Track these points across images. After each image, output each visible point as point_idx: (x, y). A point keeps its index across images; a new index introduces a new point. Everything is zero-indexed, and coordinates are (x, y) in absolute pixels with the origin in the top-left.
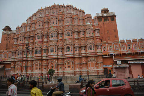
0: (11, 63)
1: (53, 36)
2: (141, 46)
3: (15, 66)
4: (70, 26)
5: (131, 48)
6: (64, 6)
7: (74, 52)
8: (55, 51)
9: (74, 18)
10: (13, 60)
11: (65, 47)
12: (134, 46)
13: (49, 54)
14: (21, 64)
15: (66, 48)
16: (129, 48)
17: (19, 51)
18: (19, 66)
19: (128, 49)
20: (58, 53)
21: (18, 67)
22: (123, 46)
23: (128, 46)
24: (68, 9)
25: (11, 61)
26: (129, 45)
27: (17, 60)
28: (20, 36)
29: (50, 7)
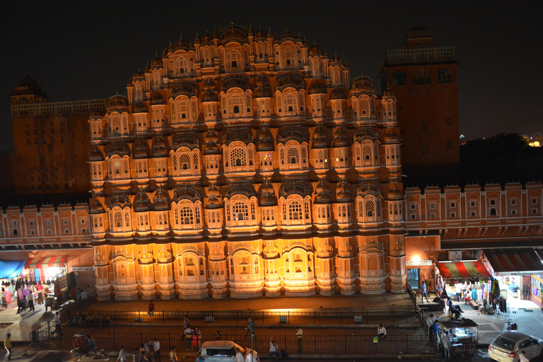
2: (530, 206)
5: (499, 212)
12: (509, 204)
16: (493, 212)
19: (487, 212)
22: (473, 204)
23: (488, 206)
26: (493, 202)
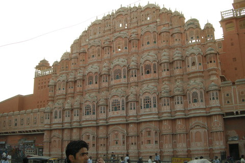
0: (44, 134)
1: (118, 76)
3: (51, 138)
4: (153, 52)
6: (140, 8)
7: (159, 109)
8: (121, 108)
9: (161, 33)
10: (47, 127)
11: (141, 100)
13: (111, 114)
14: (61, 135)
15: (143, 101)
17: (56, 109)
18: (57, 140)
20: (127, 112)
21: (55, 141)
24: (148, 15)
25: (44, 130)
27: (54, 127)
28: (58, 80)
29: (113, 13)
